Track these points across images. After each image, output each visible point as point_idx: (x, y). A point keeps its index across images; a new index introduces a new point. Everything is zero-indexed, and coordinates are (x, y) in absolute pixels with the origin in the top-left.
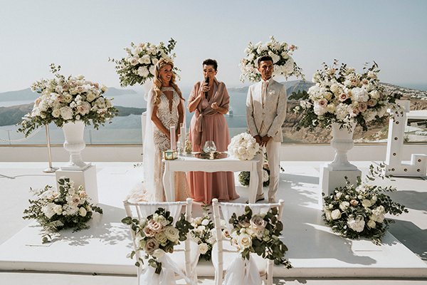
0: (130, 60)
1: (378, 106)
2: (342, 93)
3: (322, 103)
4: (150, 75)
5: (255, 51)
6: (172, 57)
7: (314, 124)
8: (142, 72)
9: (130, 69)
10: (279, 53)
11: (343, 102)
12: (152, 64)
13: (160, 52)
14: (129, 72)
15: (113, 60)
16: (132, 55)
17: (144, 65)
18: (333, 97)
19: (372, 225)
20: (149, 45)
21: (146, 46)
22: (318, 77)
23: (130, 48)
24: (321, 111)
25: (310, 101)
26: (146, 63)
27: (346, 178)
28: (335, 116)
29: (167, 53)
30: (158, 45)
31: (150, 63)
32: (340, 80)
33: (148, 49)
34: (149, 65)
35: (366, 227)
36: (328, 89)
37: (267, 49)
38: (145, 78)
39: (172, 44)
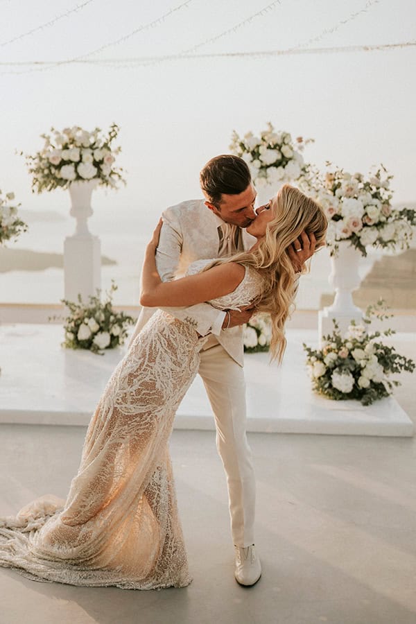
1: (379, 225)
4: (79, 178)
5: (242, 145)
9: (48, 168)
10: (280, 149)
12: (81, 161)
14: (46, 172)
15: (22, 154)
17: (69, 162)
19: (364, 382)
23: (48, 133)
26: (73, 159)
27: (334, 321)
31: (79, 159)
34: (78, 163)
35: (355, 386)
37: (261, 142)
38: (71, 182)
39: (114, 130)
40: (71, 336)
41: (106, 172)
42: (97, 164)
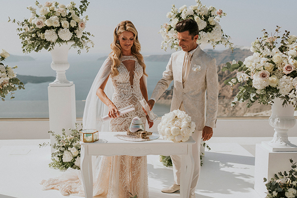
0: (35, 21)
2: (287, 65)
3: (263, 76)
4: (60, 40)
5: (179, 16)
6: (84, 20)
7: (252, 100)
8: (49, 36)
9: (35, 32)
10: (206, 19)
11: (288, 75)
12: (61, 27)
13: (70, 14)
14: (33, 35)
15: (14, 21)
16: (37, 16)
17: (52, 27)
18: (275, 69)
20: (57, 4)
21: (53, 5)
22: (258, 46)
23: (35, 7)
24: (261, 85)
25: (248, 73)
26: (55, 26)
27: (291, 161)
28: (277, 91)
29: (78, 15)
30: (68, 5)
31: (59, 26)
32: (283, 49)
33: (56, 10)
34: (58, 29)
36: (269, 60)
37: (192, 13)
38: (53, 44)
39: (84, 4)
40: (57, 159)
41: (79, 36)
42: (72, 30)
